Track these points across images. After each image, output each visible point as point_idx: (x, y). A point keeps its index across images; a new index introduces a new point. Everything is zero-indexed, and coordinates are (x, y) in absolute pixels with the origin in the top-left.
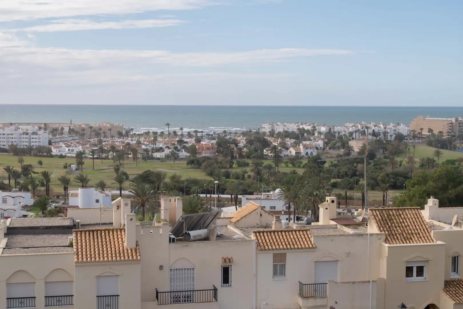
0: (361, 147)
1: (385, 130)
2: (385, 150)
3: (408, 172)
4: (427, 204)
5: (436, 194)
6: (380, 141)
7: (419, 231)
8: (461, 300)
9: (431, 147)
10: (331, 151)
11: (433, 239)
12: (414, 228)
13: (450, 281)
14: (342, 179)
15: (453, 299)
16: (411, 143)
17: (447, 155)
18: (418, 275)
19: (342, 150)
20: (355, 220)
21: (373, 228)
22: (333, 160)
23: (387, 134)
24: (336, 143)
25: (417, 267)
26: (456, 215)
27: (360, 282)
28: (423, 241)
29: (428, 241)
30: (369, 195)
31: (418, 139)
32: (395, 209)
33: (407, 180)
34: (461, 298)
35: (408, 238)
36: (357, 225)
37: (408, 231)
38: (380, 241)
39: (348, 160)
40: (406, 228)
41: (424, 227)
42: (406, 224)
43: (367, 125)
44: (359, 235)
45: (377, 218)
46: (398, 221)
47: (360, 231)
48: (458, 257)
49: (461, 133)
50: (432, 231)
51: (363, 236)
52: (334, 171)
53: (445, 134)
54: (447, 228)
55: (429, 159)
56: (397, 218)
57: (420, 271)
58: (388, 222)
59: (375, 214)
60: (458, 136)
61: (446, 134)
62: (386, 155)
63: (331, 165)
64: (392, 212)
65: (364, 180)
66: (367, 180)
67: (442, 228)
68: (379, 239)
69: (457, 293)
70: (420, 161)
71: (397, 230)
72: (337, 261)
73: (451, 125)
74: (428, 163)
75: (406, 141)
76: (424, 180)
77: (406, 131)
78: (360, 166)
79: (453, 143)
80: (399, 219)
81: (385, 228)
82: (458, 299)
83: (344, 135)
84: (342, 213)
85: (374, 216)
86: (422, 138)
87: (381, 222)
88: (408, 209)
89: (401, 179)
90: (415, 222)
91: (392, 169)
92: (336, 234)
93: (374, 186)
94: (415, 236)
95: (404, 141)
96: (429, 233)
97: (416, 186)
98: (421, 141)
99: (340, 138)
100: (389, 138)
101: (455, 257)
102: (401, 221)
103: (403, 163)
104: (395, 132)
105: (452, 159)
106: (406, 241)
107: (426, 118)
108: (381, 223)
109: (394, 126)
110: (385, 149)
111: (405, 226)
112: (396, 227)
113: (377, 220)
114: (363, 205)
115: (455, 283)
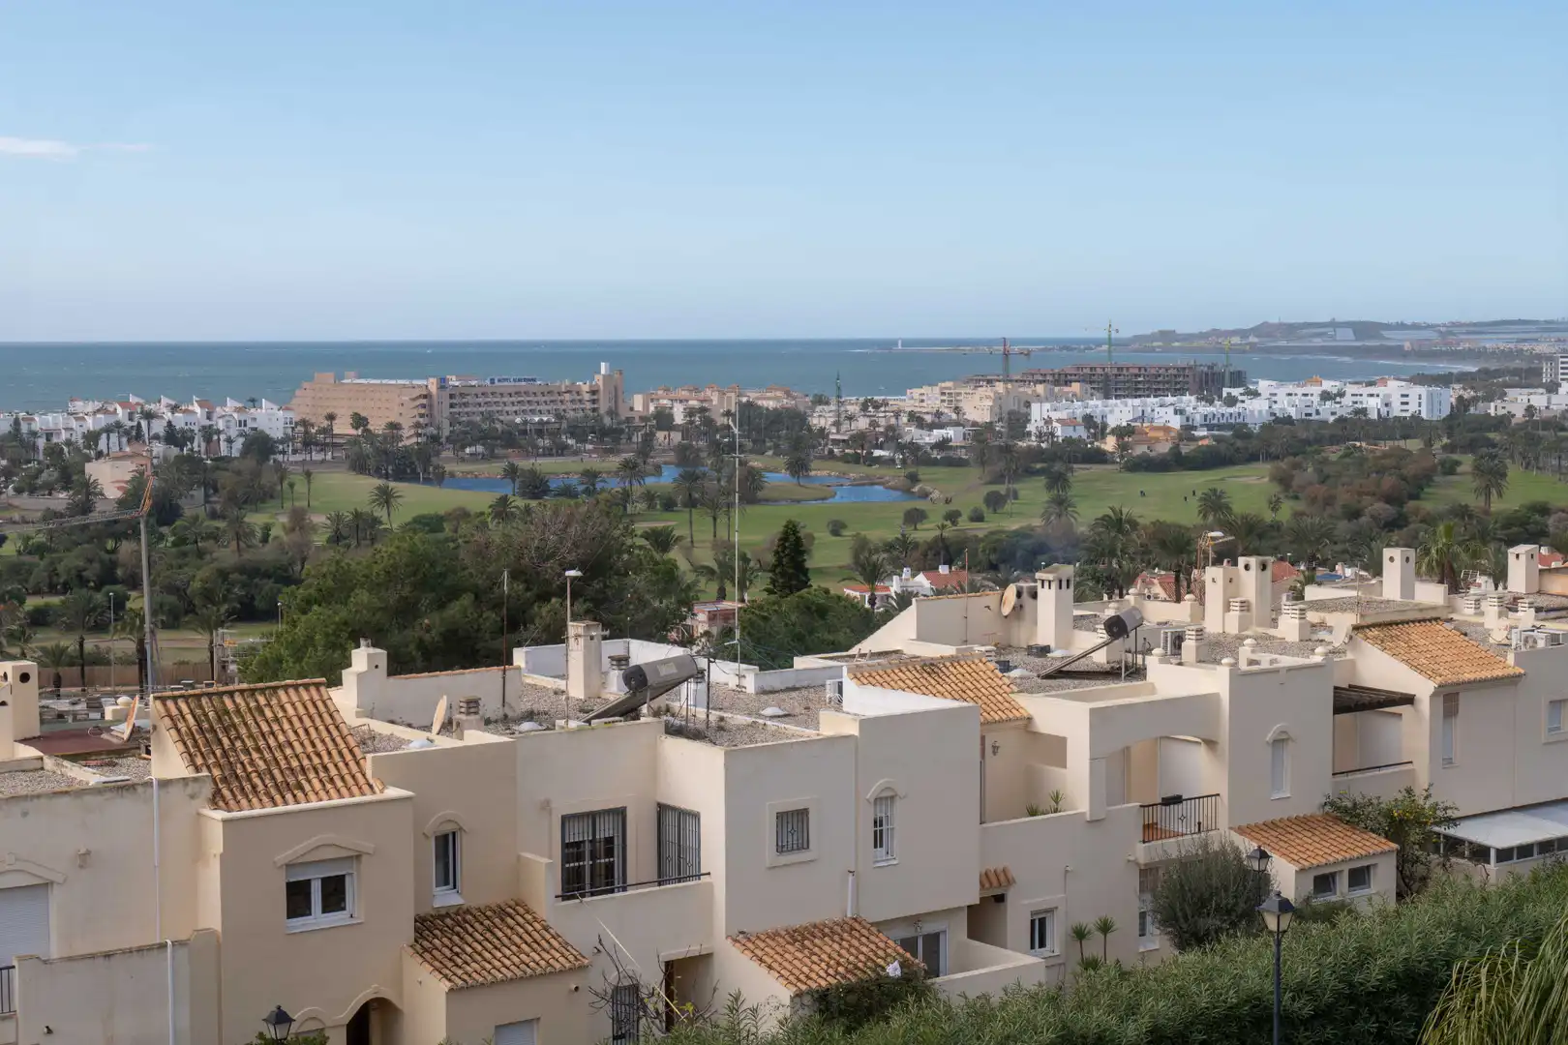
0: (127, 482)
1: (211, 423)
2: (212, 491)
3: (291, 564)
4: (350, 666)
5: (380, 630)
6: (192, 460)
7: (326, 759)
8: (470, 976)
9: (361, 476)
10: (25, 500)
11: (371, 781)
12: (310, 749)
13: (432, 916)
14: (64, 593)
15: (446, 976)
16: (296, 463)
17: (416, 499)
18: (326, 909)
19: (63, 495)
20: (105, 736)
21: (169, 761)
22: (29, 530)
23: (215, 437)
24: (41, 471)
25: (325, 881)
26: (445, 697)
27: (131, 952)
28: (338, 791)
29: (355, 789)
30: (161, 644)
31: (322, 450)
32: (242, 692)
33: (285, 590)
34: (468, 968)
35: (288, 784)
36: (113, 755)
37: (288, 763)
38: (196, 802)
39: (84, 527)
40: (282, 751)
41: (342, 746)
42: (281, 738)
43: (147, 407)
44: (121, 788)
45: (181, 725)
46: (254, 730)
47: (125, 774)
48: (454, 834)
49: (457, 427)
50: (369, 756)
51: (135, 789)
52: (36, 570)
53: (406, 432)
54: (416, 741)
55: (357, 515)
56: (250, 721)
57: (335, 894)
58: (221, 736)
59: (174, 711)
60: (447, 438)
61: (412, 432)
62: (215, 506)
63: (26, 548)
64: (234, 701)
65: (143, 596)
66: (152, 593)
67: (402, 742)
68: (192, 797)
69: (457, 954)
70: (329, 522)
71: (252, 762)
72: (46, 885)
73: (424, 401)
74: (359, 528)
75: (280, 457)
76: (339, 587)
77: (281, 425)
78: (126, 547)
79: (434, 460)
80: (257, 723)
81: (211, 756)
82: (460, 972)
83: (68, 443)
84: (68, 712)
85: (170, 716)
86: (335, 445)
87: (197, 737)
88: (286, 688)
89: (268, 585)
90: (312, 731)
91: (237, 554)
92: (39, 790)
93: (179, 612)
94: (312, 775)
95: (272, 457)
96: (358, 763)
97: (315, 607)
98: (329, 456)
99: (54, 452)
100: (224, 450)
101: (446, 837)
102: (265, 728)
103: (273, 533)
104: (242, 428)
105: (432, 512)
106: (283, 797)
107: (345, 381)
108: (195, 741)
109: (238, 410)
110: (212, 487)
111: (280, 746)
112: (248, 750)
113: (184, 730)
114: (142, 679)
115: (448, 921)
